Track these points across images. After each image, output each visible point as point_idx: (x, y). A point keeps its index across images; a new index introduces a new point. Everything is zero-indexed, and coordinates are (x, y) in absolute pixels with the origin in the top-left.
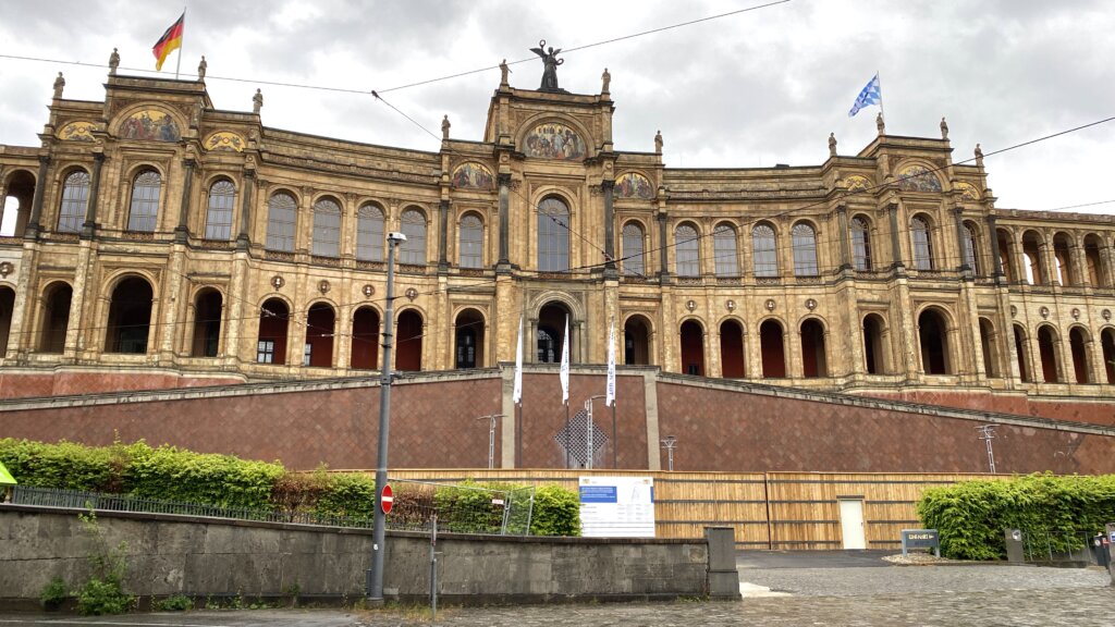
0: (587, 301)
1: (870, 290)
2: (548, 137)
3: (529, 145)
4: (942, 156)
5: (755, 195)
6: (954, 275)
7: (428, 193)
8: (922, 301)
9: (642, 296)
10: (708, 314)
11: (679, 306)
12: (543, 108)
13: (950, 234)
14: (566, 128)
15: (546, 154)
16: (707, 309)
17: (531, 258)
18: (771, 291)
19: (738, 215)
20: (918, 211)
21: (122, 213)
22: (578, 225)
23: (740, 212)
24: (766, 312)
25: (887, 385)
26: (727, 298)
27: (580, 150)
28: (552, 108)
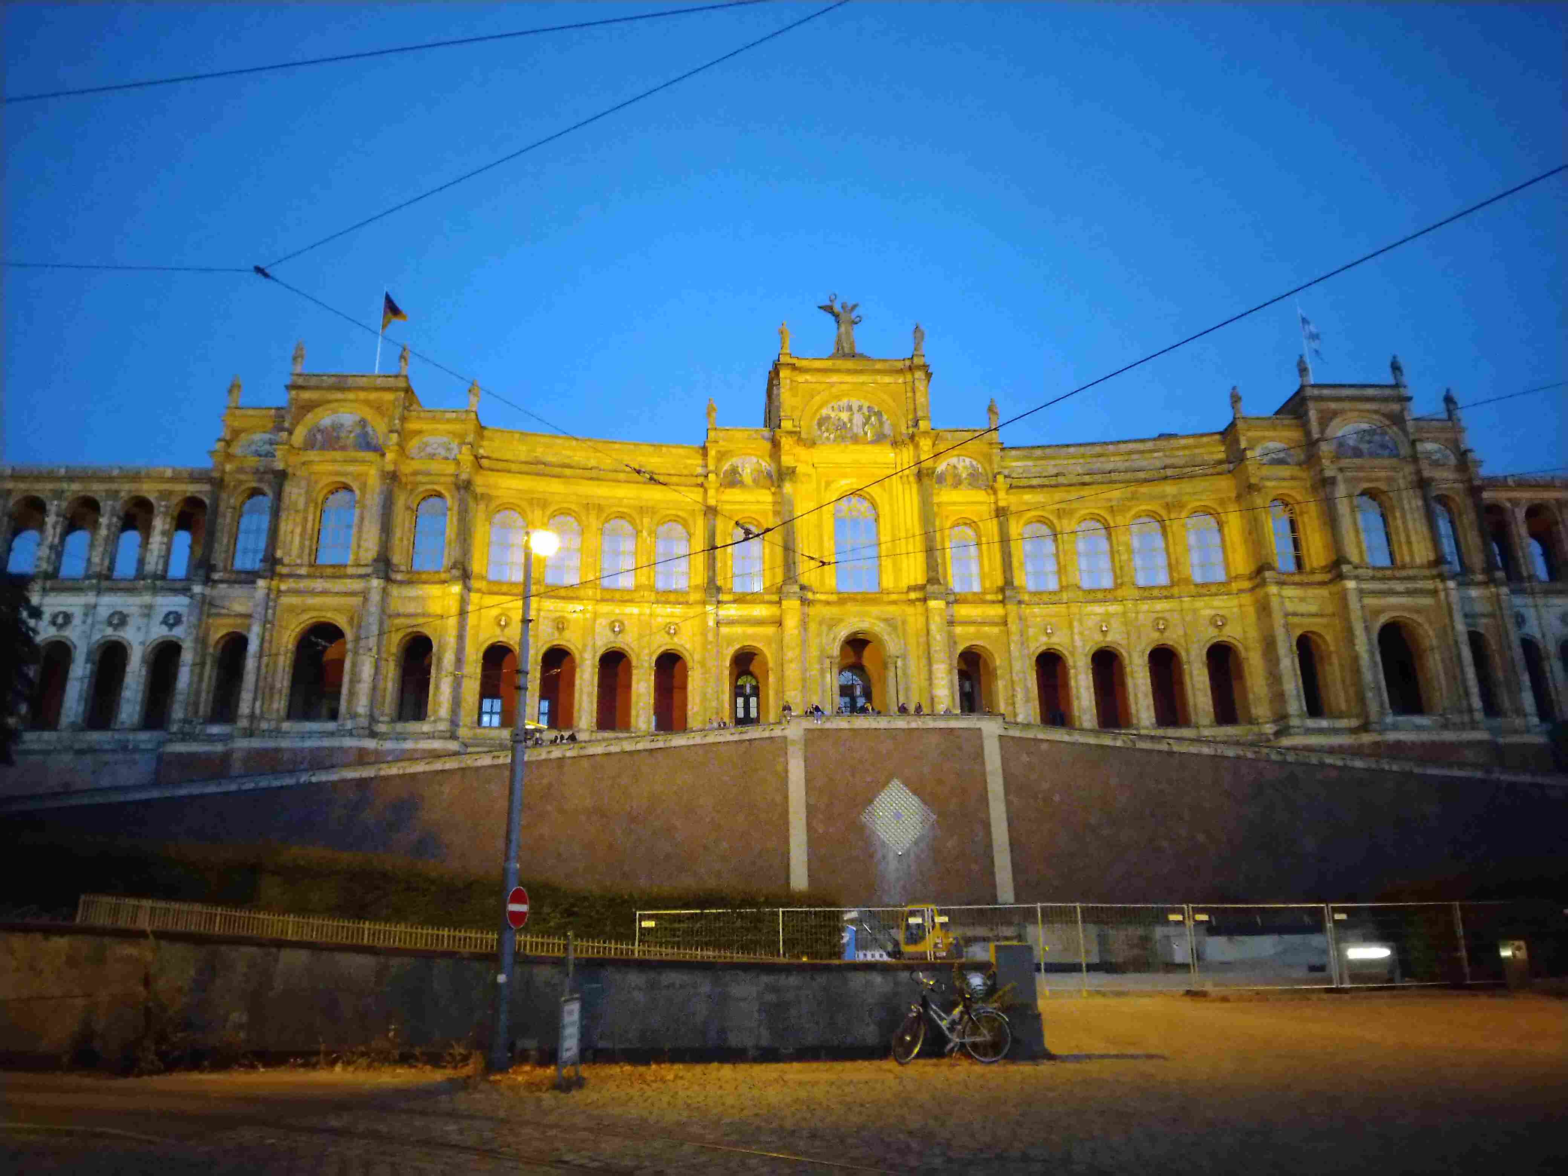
0: (904, 631)
1: (1303, 599)
2: (845, 416)
3: (820, 428)
4: (1395, 407)
5: (1130, 476)
7: (689, 497)
8: (1382, 611)
9: (979, 619)
10: (1073, 641)
11: (1034, 632)
12: (835, 379)
13: (1416, 516)
14: (869, 403)
15: (843, 438)
16: (1072, 634)
18: (1161, 606)
19: (1108, 504)
20: (1365, 486)
21: (307, 543)
22: (889, 529)
24: (1155, 635)
25: (1336, 731)
26: (1098, 618)
27: (887, 430)
28: (848, 378)
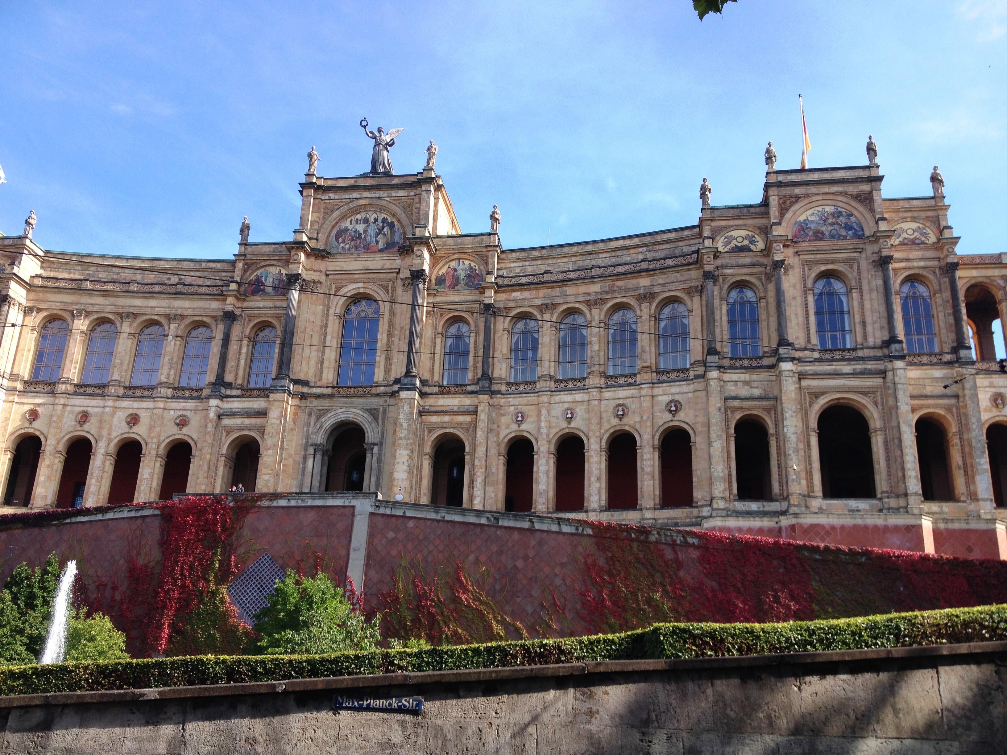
0: (384, 419)
1: (747, 383)
2: (361, 228)
3: (337, 240)
4: (865, 187)
5: (610, 270)
6: (879, 353)
7: (215, 305)
8: (823, 393)
9: (455, 409)
10: (539, 428)
11: (504, 420)
12: (355, 195)
13: (874, 295)
14: (383, 216)
15: (357, 248)
16: (539, 421)
17: (325, 371)
18: (623, 393)
19: (588, 298)
20: (823, 268)
22: (386, 327)
23: (589, 294)
24: (615, 421)
25: (764, 515)
26: (566, 406)
27: (396, 239)
28: (366, 194)
